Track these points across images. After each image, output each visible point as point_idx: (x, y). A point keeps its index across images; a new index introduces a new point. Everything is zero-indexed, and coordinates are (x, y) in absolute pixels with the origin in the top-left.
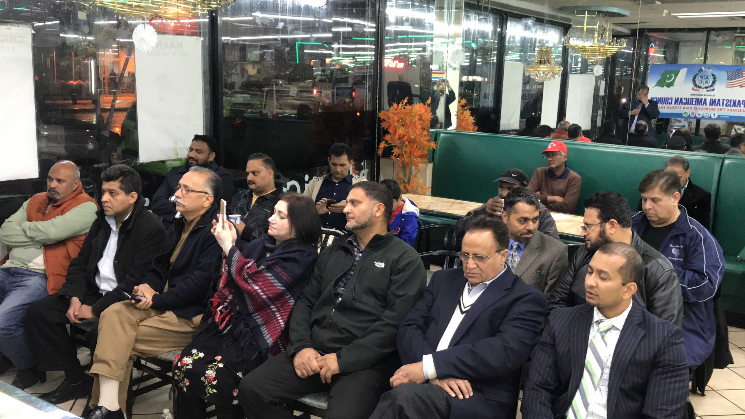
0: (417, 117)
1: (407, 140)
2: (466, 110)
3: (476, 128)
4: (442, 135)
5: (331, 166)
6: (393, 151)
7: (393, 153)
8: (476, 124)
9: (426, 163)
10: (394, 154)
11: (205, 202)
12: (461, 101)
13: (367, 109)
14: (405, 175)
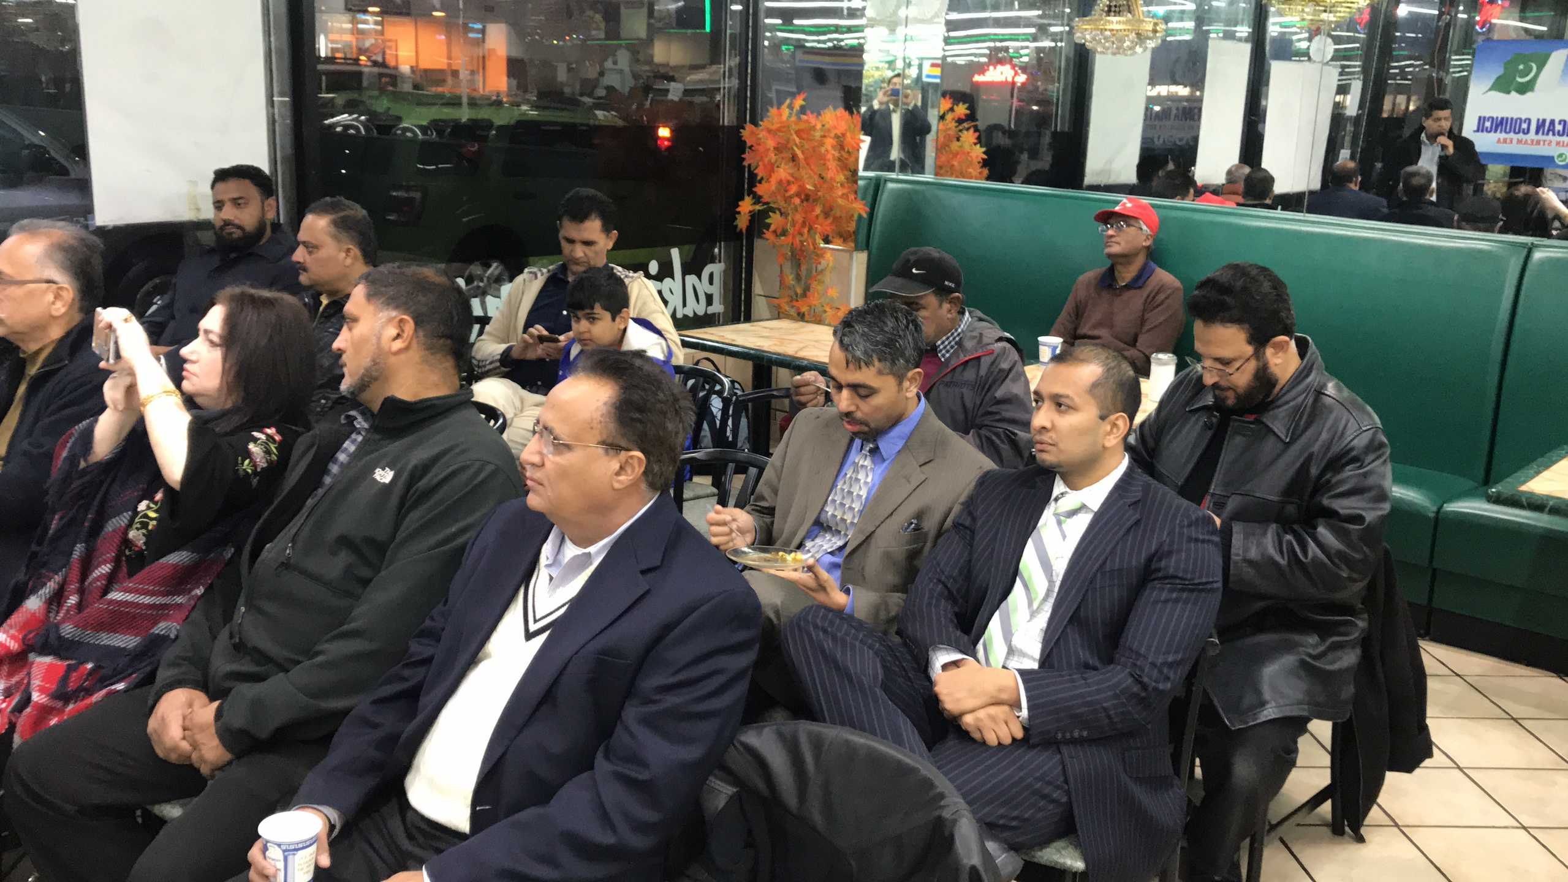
0: (829, 142)
1: (798, 195)
2: (968, 129)
3: (986, 172)
4: (890, 185)
5: (564, 244)
6: (768, 221)
7: (769, 225)
8: (985, 163)
9: (851, 252)
10: (772, 228)
11: (53, 303)
12: (955, 107)
13: (726, 123)
14: (798, 278)
